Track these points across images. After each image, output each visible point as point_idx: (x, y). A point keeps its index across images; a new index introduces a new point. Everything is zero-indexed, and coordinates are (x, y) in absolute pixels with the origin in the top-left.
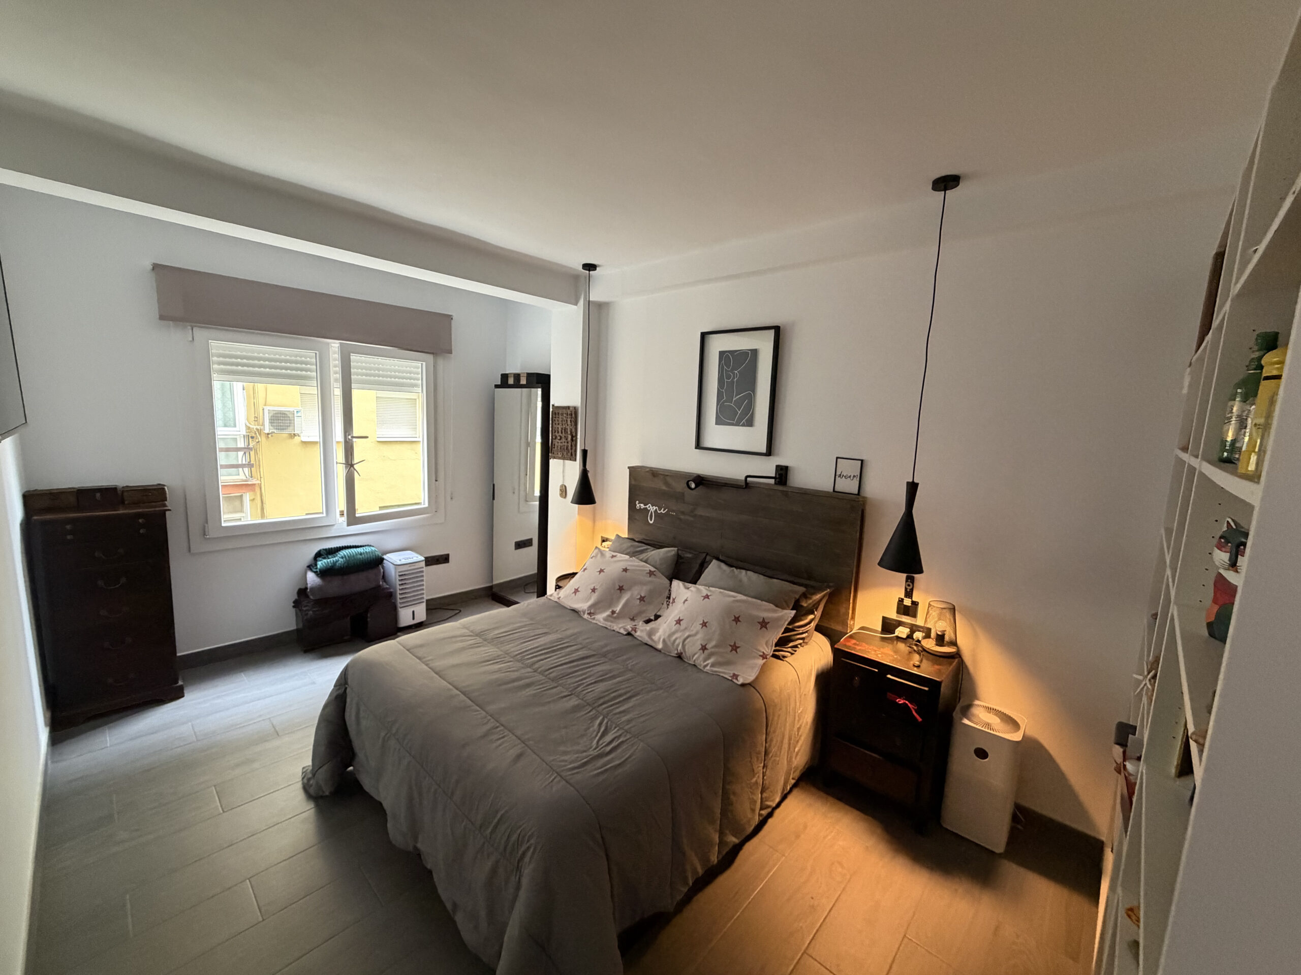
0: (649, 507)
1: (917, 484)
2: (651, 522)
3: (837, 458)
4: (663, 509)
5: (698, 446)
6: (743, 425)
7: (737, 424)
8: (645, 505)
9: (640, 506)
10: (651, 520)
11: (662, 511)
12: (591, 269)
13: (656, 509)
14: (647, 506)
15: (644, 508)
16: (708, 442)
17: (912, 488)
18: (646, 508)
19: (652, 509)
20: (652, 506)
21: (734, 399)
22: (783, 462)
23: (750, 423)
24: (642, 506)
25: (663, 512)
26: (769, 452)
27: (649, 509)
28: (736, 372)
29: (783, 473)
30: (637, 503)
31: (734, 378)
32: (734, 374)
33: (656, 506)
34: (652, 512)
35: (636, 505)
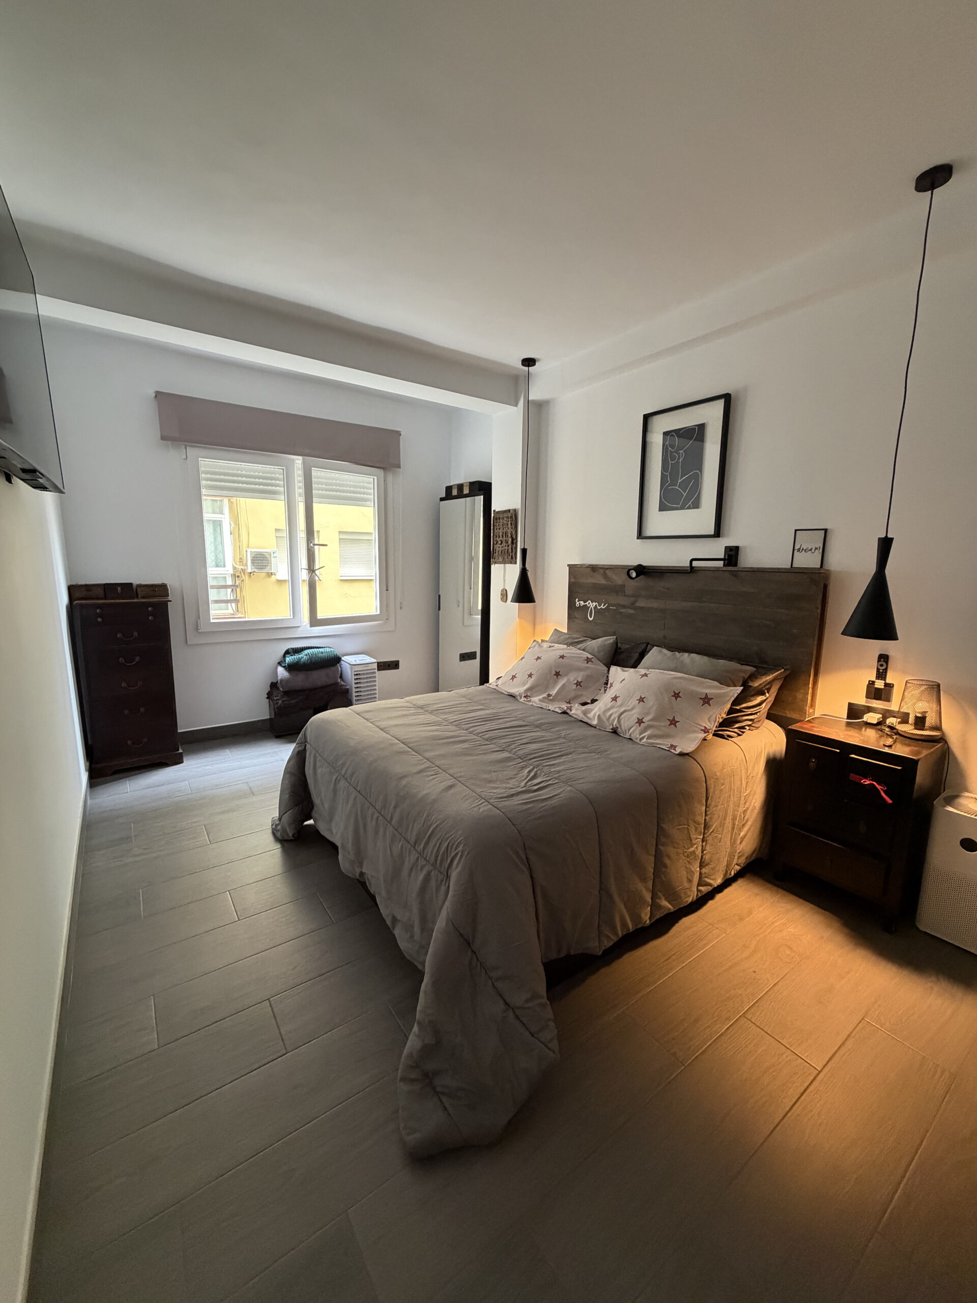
0: (589, 603)
1: (892, 539)
2: (591, 619)
3: (796, 531)
4: (603, 604)
5: (640, 535)
6: (689, 508)
7: (682, 508)
8: (584, 603)
9: (580, 603)
10: (591, 617)
11: (602, 606)
12: (531, 363)
13: (596, 605)
14: (587, 603)
15: (584, 605)
16: (650, 531)
17: (885, 545)
18: (586, 605)
19: (592, 606)
20: (592, 603)
21: (679, 481)
22: (731, 542)
23: (696, 505)
24: (582, 603)
25: (603, 608)
26: (718, 533)
27: (589, 605)
29: (732, 555)
32: (679, 454)
33: (596, 602)
34: (591, 608)
35: (576, 603)
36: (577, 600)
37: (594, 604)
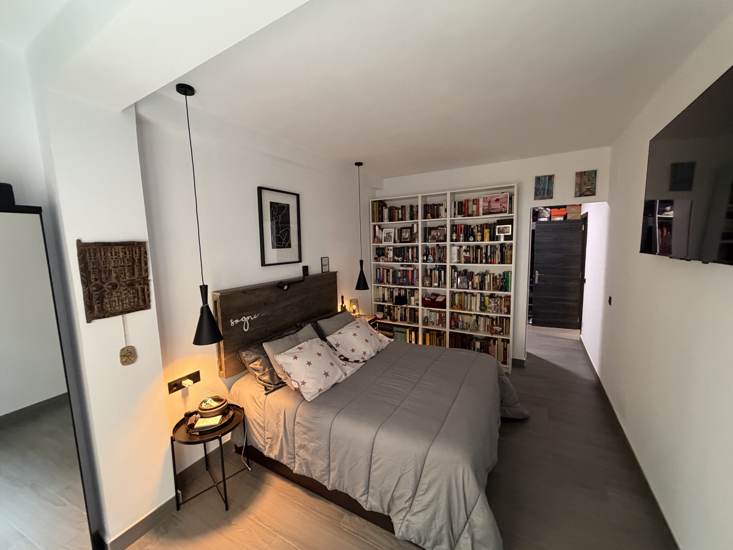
0: (244, 319)
1: (363, 261)
2: (246, 330)
3: (322, 258)
4: (255, 315)
5: (263, 264)
6: (287, 247)
7: (284, 247)
8: (239, 320)
9: (235, 323)
10: (246, 328)
11: (255, 317)
13: (250, 318)
14: (242, 319)
15: (239, 322)
16: (268, 260)
18: (241, 321)
19: (246, 320)
20: (246, 317)
21: (280, 232)
22: (305, 264)
23: (289, 246)
24: (237, 321)
25: (256, 318)
26: (300, 261)
27: (243, 321)
28: (280, 216)
30: (231, 322)
31: (279, 220)
32: (278, 217)
33: (249, 316)
34: (246, 322)
35: (231, 323)
36: (232, 320)
37: (248, 318)
